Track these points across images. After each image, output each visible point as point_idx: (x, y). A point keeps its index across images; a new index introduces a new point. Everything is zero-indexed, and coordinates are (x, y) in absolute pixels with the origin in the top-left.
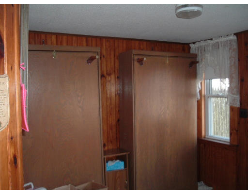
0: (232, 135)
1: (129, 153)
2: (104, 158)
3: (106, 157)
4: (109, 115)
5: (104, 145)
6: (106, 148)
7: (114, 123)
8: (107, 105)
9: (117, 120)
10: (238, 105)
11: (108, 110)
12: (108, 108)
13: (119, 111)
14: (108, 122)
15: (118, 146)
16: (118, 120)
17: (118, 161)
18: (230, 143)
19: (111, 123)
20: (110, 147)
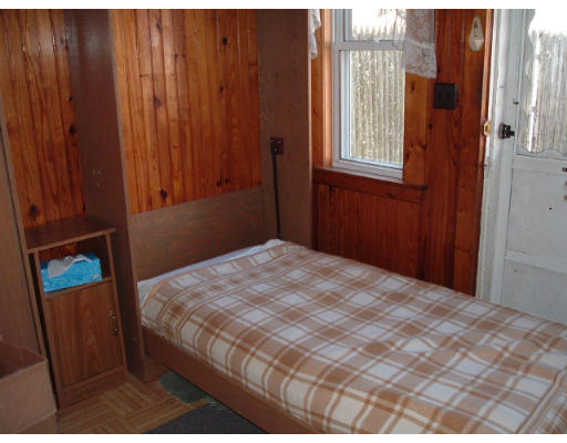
0: (411, 157)
1: (113, 230)
2: (31, 257)
3: (36, 251)
4: (37, 113)
5: (33, 212)
6: (41, 220)
7: (59, 139)
8: (28, 83)
9: (67, 128)
10: (430, 71)
11: (35, 98)
12: (33, 89)
13: (71, 99)
14: (39, 137)
15: (80, 209)
16: (72, 130)
17: (81, 258)
18: (403, 179)
19: (46, 138)
20: (55, 213)
